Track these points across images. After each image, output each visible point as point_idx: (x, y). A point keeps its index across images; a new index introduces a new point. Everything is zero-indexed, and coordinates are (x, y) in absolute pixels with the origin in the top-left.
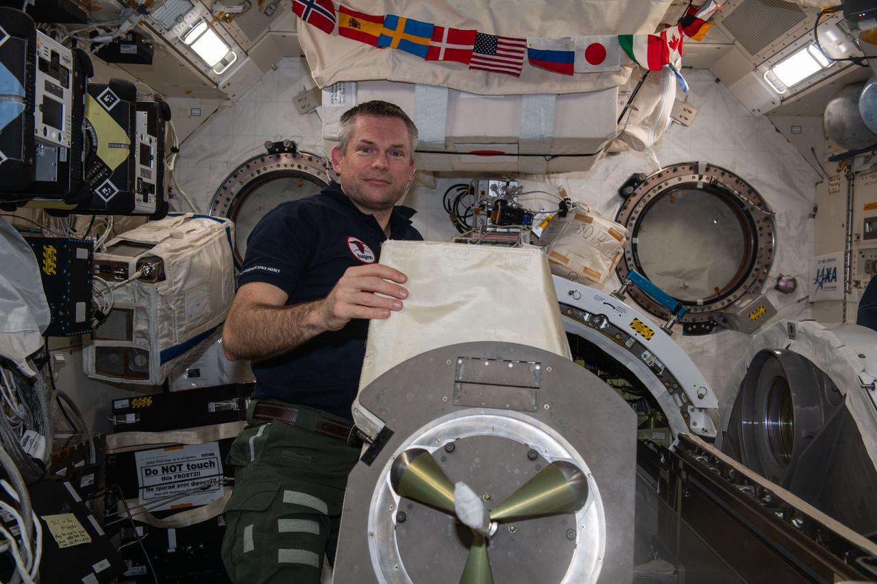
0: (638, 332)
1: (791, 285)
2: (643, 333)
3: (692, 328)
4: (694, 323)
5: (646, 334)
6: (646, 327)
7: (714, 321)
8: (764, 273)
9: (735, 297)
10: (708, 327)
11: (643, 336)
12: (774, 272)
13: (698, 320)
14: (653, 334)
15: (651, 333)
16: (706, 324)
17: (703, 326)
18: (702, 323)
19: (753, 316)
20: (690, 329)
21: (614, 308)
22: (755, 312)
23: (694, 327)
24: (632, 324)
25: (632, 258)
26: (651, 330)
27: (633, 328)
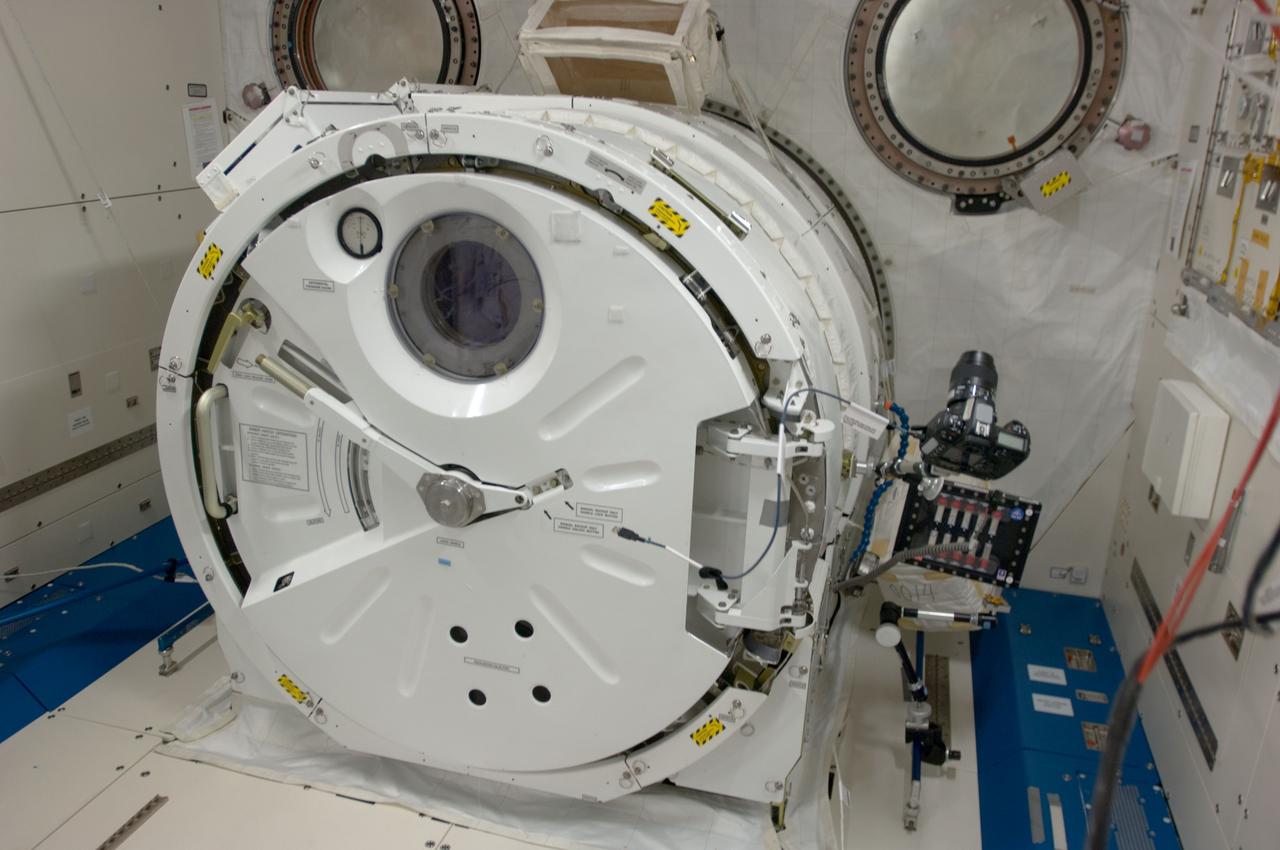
0: (663, 222)
1: (1138, 136)
2: (670, 224)
3: (967, 202)
4: (971, 196)
5: (675, 227)
6: (676, 213)
7: (1005, 194)
8: (1099, 115)
9: (1041, 153)
10: (993, 203)
11: (671, 229)
12: (1117, 111)
13: (979, 191)
14: (687, 228)
15: (684, 225)
16: (990, 197)
17: (985, 201)
18: (984, 196)
19: (1047, 189)
20: (963, 205)
21: (623, 179)
22: (1051, 181)
23: (971, 201)
24: (652, 208)
25: (875, 85)
26: (684, 220)
27: (655, 215)
